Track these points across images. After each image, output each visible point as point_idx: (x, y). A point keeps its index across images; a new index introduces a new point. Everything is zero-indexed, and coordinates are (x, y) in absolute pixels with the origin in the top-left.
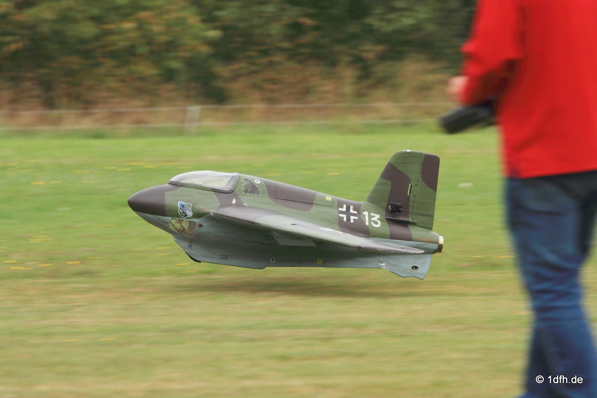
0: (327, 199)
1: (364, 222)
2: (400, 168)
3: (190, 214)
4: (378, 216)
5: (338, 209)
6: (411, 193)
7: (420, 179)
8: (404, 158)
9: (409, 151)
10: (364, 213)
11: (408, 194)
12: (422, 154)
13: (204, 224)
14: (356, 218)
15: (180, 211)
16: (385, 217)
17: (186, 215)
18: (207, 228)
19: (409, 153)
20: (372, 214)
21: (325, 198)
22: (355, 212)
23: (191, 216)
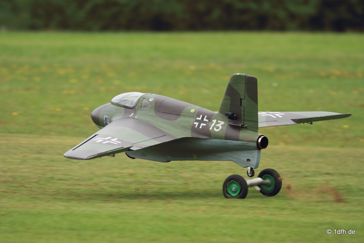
1: (209, 128)
2: (235, 88)
4: (222, 123)
5: (196, 118)
6: (242, 105)
7: (247, 95)
8: (236, 79)
9: (238, 74)
10: (213, 121)
12: (245, 76)
14: (205, 125)
15: (105, 122)
16: (228, 123)
20: (219, 121)
21: (190, 111)
22: (207, 120)
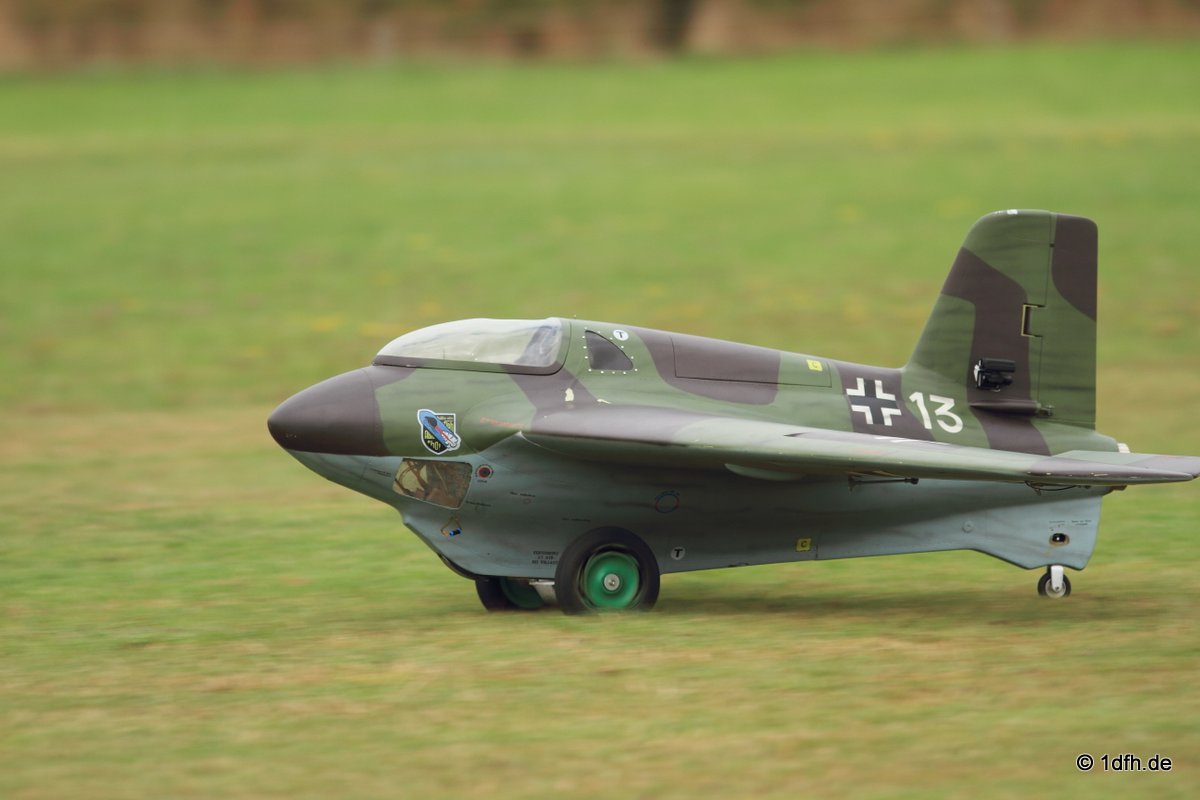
0: (811, 367)
2: (996, 264)
3: (453, 441)
4: (950, 403)
5: (845, 392)
6: (1031, 329)
7: (1052, 287)
8: (1003, 232)
9: (1014, 212)
10: (913, 398)
11: (1022, 334)
12: (1049, 217)
13: (495, 467)
14: (897, 412)
15: (425, 436)
16: (969, 404)
17: (443, 447)
18: (502, 477)
19: (1014, 217)
20: (933, 398)
21: (807, 366)
22: (891, 397)
23: (458, 446)
